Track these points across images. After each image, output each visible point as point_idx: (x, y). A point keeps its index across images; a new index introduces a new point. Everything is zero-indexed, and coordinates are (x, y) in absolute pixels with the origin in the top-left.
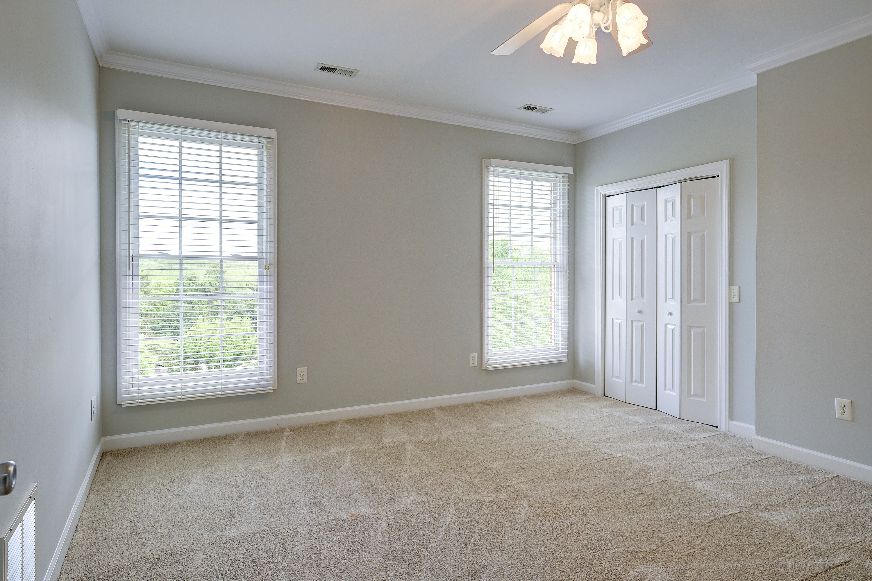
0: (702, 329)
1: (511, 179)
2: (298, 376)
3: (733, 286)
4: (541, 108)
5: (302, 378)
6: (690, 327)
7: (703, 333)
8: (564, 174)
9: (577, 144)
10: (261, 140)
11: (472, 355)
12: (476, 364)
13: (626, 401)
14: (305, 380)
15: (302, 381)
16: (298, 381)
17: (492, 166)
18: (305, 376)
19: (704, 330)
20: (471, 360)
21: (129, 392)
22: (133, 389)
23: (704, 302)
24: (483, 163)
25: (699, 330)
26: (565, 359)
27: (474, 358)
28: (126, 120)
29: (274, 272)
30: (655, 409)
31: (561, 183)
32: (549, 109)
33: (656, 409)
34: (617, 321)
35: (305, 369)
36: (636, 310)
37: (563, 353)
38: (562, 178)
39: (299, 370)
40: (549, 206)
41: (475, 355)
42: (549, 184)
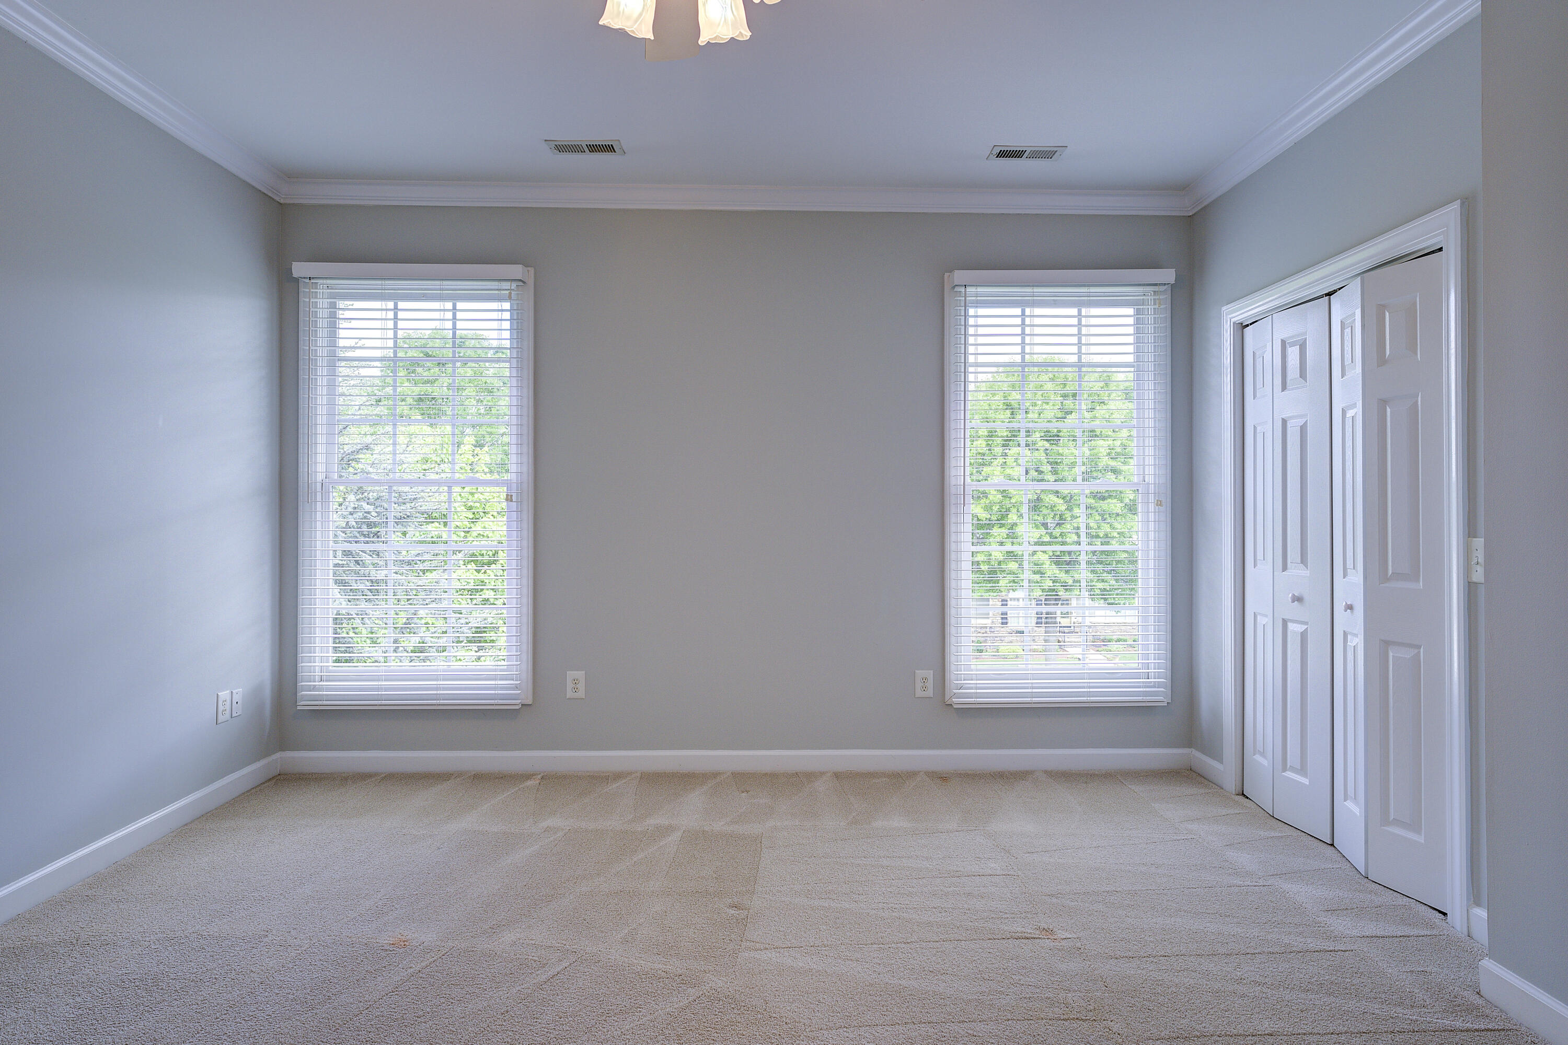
0: (1412, 652)
1: (1023, 307)
2: (570, 685)
3: (1474, 539)
4: (1034, 149)
5: (575, 690)
6: (1387, 643)
7: (1416, 659)
8: (1156, 285)
9: (1195, 214)
10: (506, 285)
11: (920, 673)
12: (930, 693)
13: (1273, 814)
14: (581, 694)
15: (576, 695)
16: (570, 694)
17: (962, 286)
18: (581, 686)
19: (1419, 652)
20: (919, 685)
21: (314, 688)
22: (320, 683)
23: (1418, 580)
24: (946, 280)
25: (1408, 654)
26: (1161, 698)
27: (925, 680)
28: (306, 278)
29: (528, 506)
30: (1329, 844)
31: (1152, 307)
32: (1055, 149)
33: (1332, 845)
34: (1261, 620)
35: (580, 674)
36: (1290, 595)
37: (1159, 685)
38: (1154, 295)
39: (571, 675)
40: (1130, 359)
41: (930, 674)
42: (1130, 311)
